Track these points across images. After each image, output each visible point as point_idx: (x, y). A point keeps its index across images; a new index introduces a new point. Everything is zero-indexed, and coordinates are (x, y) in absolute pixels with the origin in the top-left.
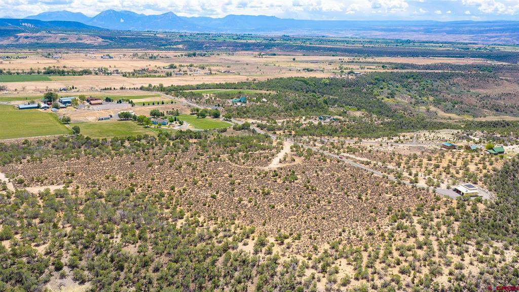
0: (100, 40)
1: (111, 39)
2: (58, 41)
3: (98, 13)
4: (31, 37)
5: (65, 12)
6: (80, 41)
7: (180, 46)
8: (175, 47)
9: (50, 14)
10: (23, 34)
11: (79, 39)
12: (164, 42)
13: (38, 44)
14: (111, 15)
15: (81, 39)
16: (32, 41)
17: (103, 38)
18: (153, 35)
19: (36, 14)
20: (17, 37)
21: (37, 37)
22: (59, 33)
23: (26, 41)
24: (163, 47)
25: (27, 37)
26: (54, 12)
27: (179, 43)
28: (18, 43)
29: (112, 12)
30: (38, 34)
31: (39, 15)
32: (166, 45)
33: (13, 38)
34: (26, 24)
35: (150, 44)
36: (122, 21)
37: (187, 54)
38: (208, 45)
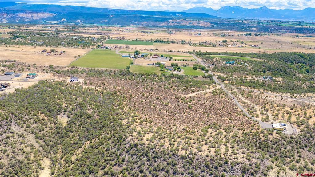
0: (209, 24)
1: (215, 23)
2: (188, 24)
3: (221, 8)
4: (175, 22)
5: (203, 7)
6: (198, 25)
7: (254, 29)
8: (251, 29)
9: (194, 9)
10: (172, 20)
11: (198, 23)
12: (245, 26)
13: (177, 25)
14: (227, 9)
15: (199, 24)
16: (175, 24)
17: (211, 23)
18: (241, 21)
19: (188, 9)
20: (168, 22)
21: (178, 22)
22: (189, 20)
23: (172, 24)
24: (243, 29)
25: (173, 22)
26: (196, 8)
27: (254, 27)
28: (168, 25)
29: (228, 7)
30: (179, 21)
31: (190, 10)
32: (245, 28)
33: (167, 22)
34: (179, 15)
35: (236, 27)
36: (233, 12)
37: (246, 34)
38: (273, 28)
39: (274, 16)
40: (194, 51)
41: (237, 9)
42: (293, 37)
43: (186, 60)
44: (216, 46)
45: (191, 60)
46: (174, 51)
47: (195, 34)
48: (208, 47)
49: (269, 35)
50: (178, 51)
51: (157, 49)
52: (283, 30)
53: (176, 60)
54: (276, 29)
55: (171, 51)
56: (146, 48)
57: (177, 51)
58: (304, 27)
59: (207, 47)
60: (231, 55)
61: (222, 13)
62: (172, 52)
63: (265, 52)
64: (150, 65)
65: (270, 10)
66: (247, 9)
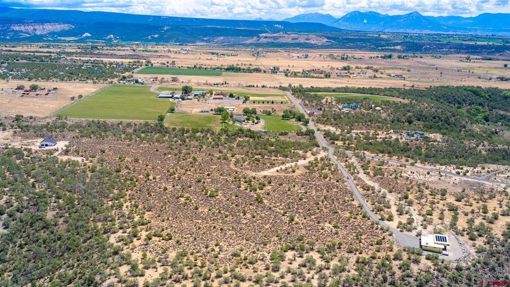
0: (325, 40)
1: (334, 39)
2: (290, 41)
3: (345, 14)
4: (270, 37)
5: (316, 14)
6: (307, 41)
7: (398, 47)
8: (392, 48)
9: (303, 16)
10: (264, 35)
11: (308, 39)
12: (383, 43)
13: (273, 43)
14: (356, 16)
15: (309, 39)
16: (270, 40)
17: (328, 38)
18: (377, 35)
19: (293, 16)
20: (258, 37)
21: (274, 37)
22: (293, 34)
23: (265, 41)
24: (380, 48)
25: (266, 37)
26: (307, 15)
27: (398, 44)
28: (258, 42)
29: (357, 13)
30: (276, 35)
31: (295, 17)
32: (384, 46)
33: (256, 37)
34: (277, 26)
35: (369, 44)
36: (365, 21)
37: (383, 55)
38: (428, 46)
39: (430, 26)
40: (290, 85)
41: (372, 17)
42: (461, 61)
43: (273, 103)
44: (329, 76)
45: (282, 103)
46: (255, 86)
47: (298, 57)
48: (316, 78)
49: (421, 57)
50: (263, 87)
51: (226, 83)
52: (444, 50)
53: (254, 103)
54: (434, 48)
55: (250, 86)
56: (207, 81)
57: (260, 85)
58: (479, 43)
59: (314, 79)
60: (354, 93)
61: (347, 23)
62: (252, 88)
63: (413, 86)
64: (205, 112)
65: (425, 18)
66: (387, 17)
